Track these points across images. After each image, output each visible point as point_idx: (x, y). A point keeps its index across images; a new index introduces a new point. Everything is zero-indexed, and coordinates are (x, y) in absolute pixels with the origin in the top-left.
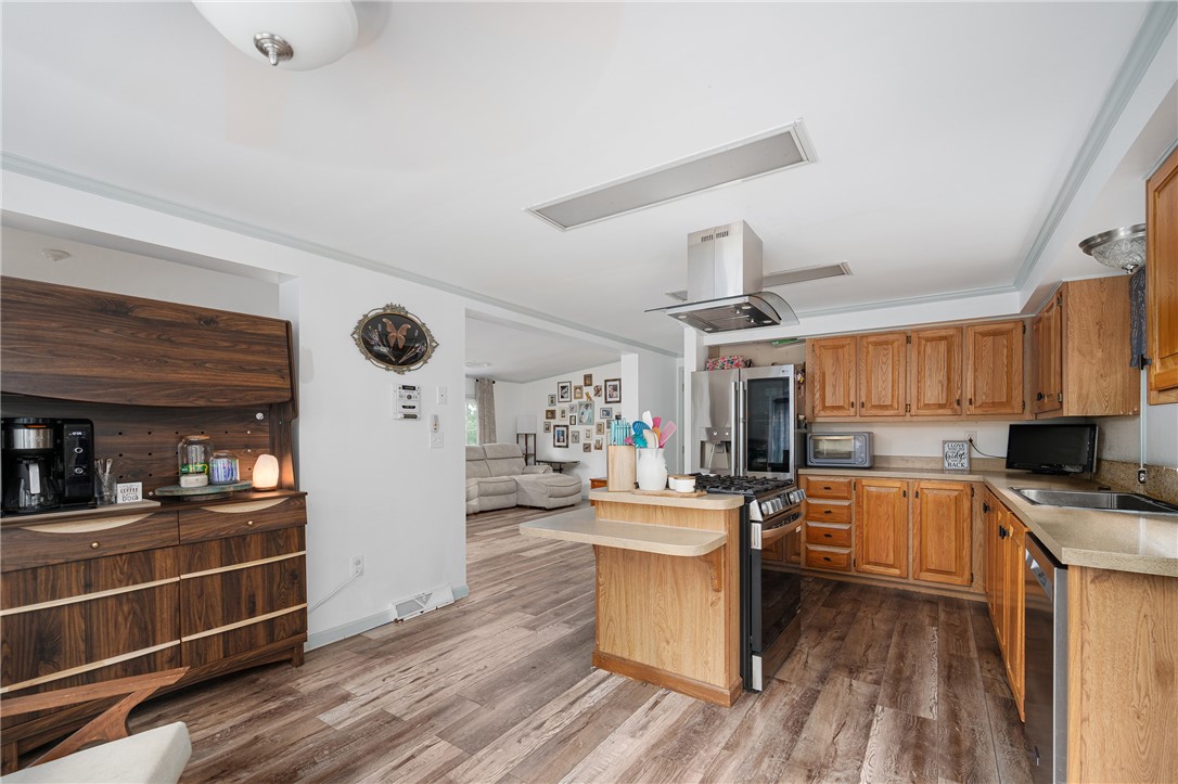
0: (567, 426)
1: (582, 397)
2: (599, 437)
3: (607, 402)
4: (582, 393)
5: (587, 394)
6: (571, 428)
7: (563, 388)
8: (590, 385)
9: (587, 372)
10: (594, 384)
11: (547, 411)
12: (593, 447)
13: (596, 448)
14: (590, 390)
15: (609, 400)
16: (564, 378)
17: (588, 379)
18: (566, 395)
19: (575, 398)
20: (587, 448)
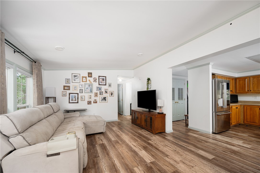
0: (78, 94)
1: (86, 81)
2: (96, 98)
3: (99, 85)
4: (86, 80)
5: (89, 80)
6: (80, 95)
7: (75, 76)
8: (91, 77)
9: (90, 71)
10: (93, 76)
11: (64, 86)
12: (92, 102)
13: (94, 103)
14: (91, 79)
15: (100, 84)
16: (76, 72)
17: (90, 75)
18: (77, 80)
19: (83, 81)
20: (89, 103)
